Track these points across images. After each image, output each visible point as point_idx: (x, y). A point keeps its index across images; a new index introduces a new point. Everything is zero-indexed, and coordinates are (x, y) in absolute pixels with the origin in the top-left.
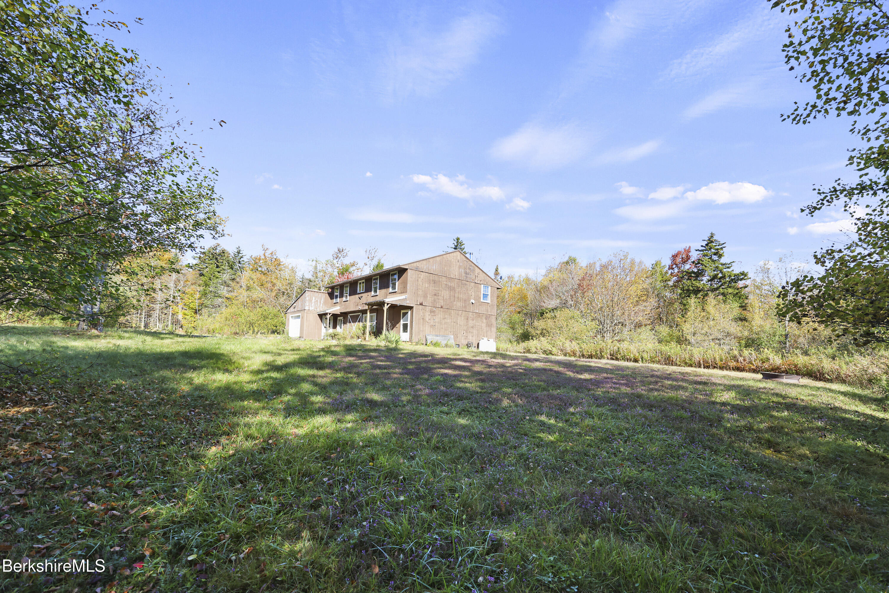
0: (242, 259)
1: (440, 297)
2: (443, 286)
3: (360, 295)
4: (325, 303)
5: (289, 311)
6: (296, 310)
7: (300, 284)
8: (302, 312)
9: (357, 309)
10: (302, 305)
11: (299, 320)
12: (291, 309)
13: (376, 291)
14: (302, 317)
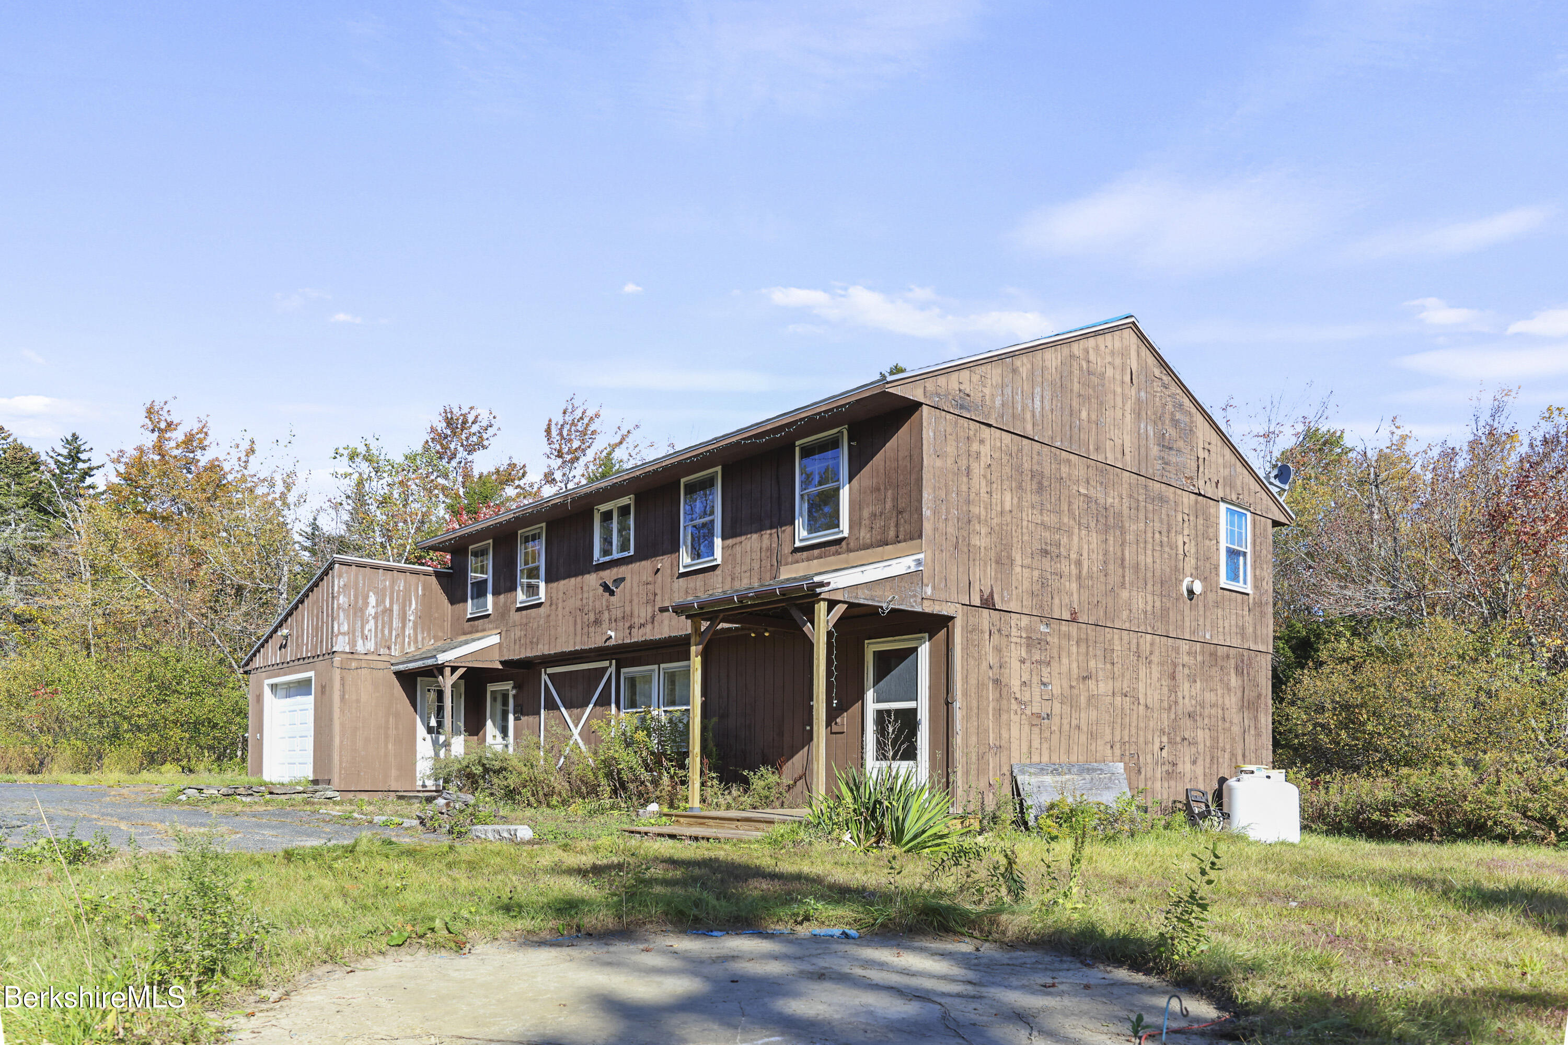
0: (89, 481)
1: (1064, 567)
2: (1078, 503)
3: (608, 576)
4: (426, 619)
5: (258, 662)
6: (289, 654)
7: (306, 556)
8: (321, 665)
9: (596, 641)
10: (317, 629)
11: (307, 702)
12: (271, 654)
13: (701, 546)
14: (323, 690)
